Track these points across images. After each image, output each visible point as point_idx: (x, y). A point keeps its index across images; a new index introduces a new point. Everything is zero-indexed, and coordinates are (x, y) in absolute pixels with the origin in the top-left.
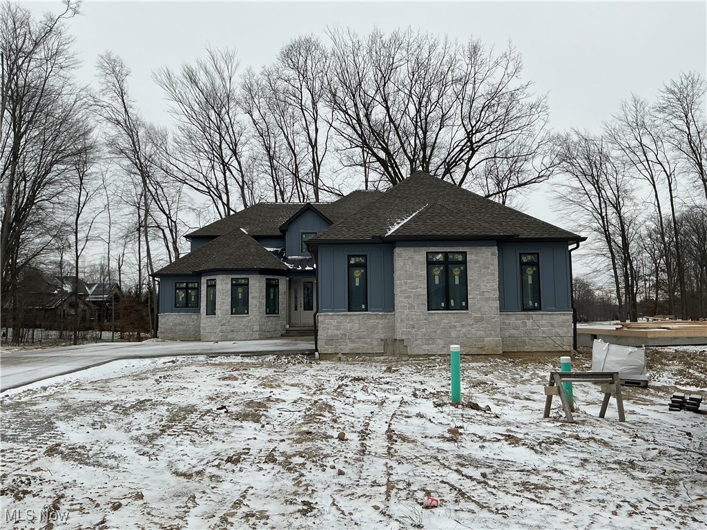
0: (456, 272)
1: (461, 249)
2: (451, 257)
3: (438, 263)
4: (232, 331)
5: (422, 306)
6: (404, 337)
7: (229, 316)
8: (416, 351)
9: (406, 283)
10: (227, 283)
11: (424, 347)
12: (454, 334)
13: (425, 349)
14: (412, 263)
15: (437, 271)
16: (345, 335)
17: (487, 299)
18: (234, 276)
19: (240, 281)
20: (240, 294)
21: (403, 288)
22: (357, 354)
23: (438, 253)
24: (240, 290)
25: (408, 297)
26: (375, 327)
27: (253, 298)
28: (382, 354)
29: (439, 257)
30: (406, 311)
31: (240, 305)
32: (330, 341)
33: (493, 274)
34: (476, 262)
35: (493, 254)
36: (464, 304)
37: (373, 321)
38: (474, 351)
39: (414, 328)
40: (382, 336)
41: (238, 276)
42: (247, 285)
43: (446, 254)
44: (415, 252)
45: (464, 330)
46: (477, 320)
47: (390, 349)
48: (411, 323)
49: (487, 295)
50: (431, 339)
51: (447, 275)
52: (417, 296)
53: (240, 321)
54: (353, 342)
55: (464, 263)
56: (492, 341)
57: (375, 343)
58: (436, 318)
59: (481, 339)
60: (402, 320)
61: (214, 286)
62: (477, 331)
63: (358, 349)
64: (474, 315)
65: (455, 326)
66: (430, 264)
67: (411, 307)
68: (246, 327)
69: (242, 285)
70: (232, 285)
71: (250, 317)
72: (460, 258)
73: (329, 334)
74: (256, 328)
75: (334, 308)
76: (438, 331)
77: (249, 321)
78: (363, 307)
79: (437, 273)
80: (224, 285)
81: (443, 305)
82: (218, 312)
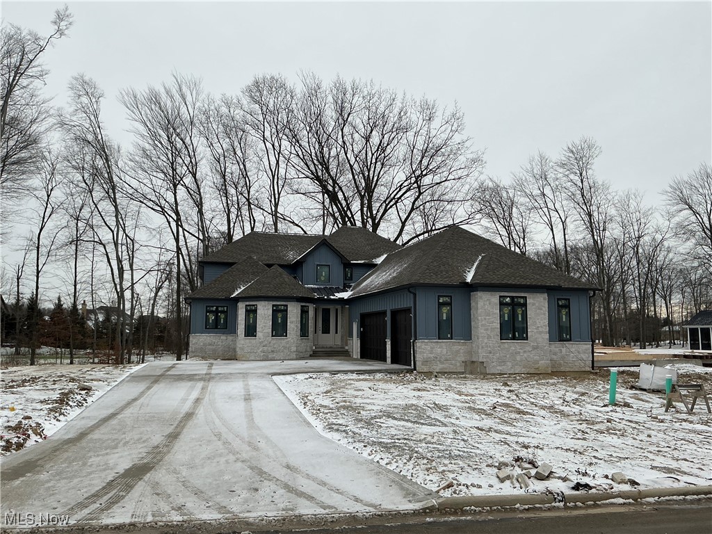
0: (519, 311)
1: (523, 295)
2: (516, 300)
3: (507, 304)
4: (272, 351)
5: (496, 337)
6: (484, 360)
7: (270, 338)
8: (493, 371)
9: (485, 319)
10: (268, 309)
11: (498, 368)
12: (518, 358)
13: (499, 369)
14: (490, 304)
15: (506, 310)
16: (437, 358)
17: (541, 333)
18: (275, 303)
19: (280, 307)
20: (280, 319)
21: (483, 323)
22: (446, 373)
23: (508, 297)
24: (280, 315)
25: (487, 329)
26: (458, 352)
27: (291, 322)
28: (463, 373)
29: (508, 300)
30: (486, 341)
31: (279, 328)
32: (425, 362)
33: (544, 314)
34: (534, 304)
35: (544, 299)
36: (525, 335)
37: (456, 347)
38: (532, 371)
39: (490, 353)
40: (463, 359)
41: (278, 303)
42: (286, 311)
43: (512, 298)
44: (491, 295)
45: (525, 355)
46: (535, 348)
47: (469, 368)
48: (489, 349)
49: (540, 329)
50: (502, 362)
51: (513, 315)
52: (493, 329)
53: (280, 342)
54: (442, 363)
55: (525, 305)
56: (544, 363)
57: (458, 364)
58: (506, 346)
59: (537, 362)
60: (482, 347)
61: (255, 311)
62: (534, 356)
63: (446, 369)
64: (532, 344)
65: (519, 353)
66: (502, 304)
67: (489, 337)
68: (285, 347)
69: (281, 311)
70: (273, 310)
71: (289, 339)
72: (522, 301)
73: (425, 357)
74: (294, 349)
75: (428, 337)
76: (508, 356)
77: (287, 343)
78: (449, 336)
79: (506, 312)
80: (265, 311)
81: (510, 336)
82: (259, 334)
